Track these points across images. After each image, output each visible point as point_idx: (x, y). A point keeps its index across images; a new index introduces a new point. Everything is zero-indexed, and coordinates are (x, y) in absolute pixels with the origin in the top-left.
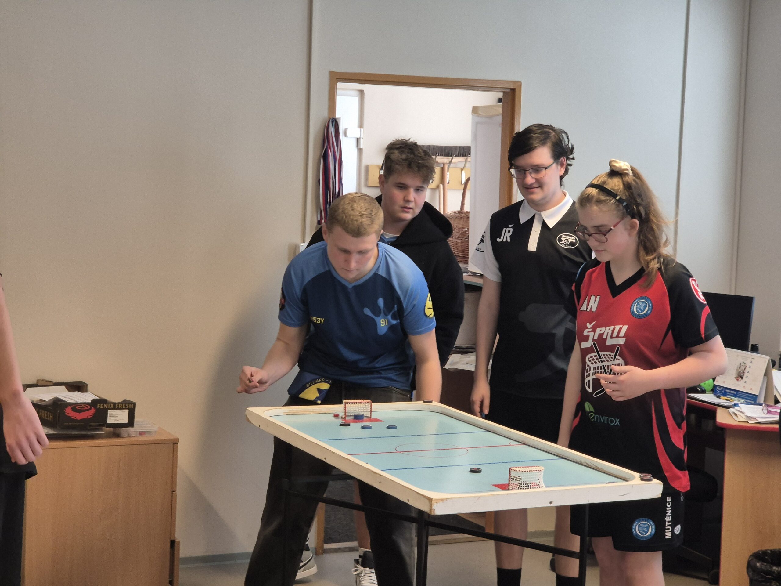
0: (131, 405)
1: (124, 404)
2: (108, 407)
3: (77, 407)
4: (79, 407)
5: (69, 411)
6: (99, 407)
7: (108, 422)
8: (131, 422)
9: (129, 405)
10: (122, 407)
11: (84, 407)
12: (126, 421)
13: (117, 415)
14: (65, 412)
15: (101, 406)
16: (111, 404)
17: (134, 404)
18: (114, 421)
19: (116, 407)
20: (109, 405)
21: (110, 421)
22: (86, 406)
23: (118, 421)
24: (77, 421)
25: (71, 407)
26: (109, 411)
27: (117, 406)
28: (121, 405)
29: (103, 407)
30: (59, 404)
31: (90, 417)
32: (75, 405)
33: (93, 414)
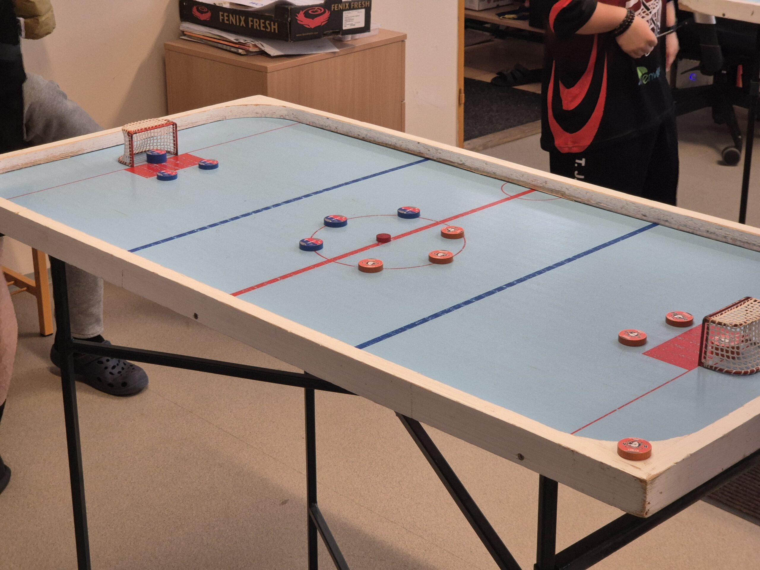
0: (367, 2)
2: (343, 7)
3: (310, 12)
4: (312, 12)
5: (301, 18)
6: (334, 9)
7: (344, 28)
8: (367, 28)
10: (359, 5)
11: (317, 11)
13: (352, 18)
14: (297, 20)
15: (336, 7)
16: (346, 4)
18: (350, 26)
19: (352, 7)
20: (344, 4)
21: (346, 26)
22: (319, 9)
23: (354, 25)
24: (310, 30)
25: (304, 11)
26: (344, 12)
28: (356, 4)
29: (338, 8)
30: (289, 8)
31: (324, 23)
32: (308, 9)
33: (327, 19)
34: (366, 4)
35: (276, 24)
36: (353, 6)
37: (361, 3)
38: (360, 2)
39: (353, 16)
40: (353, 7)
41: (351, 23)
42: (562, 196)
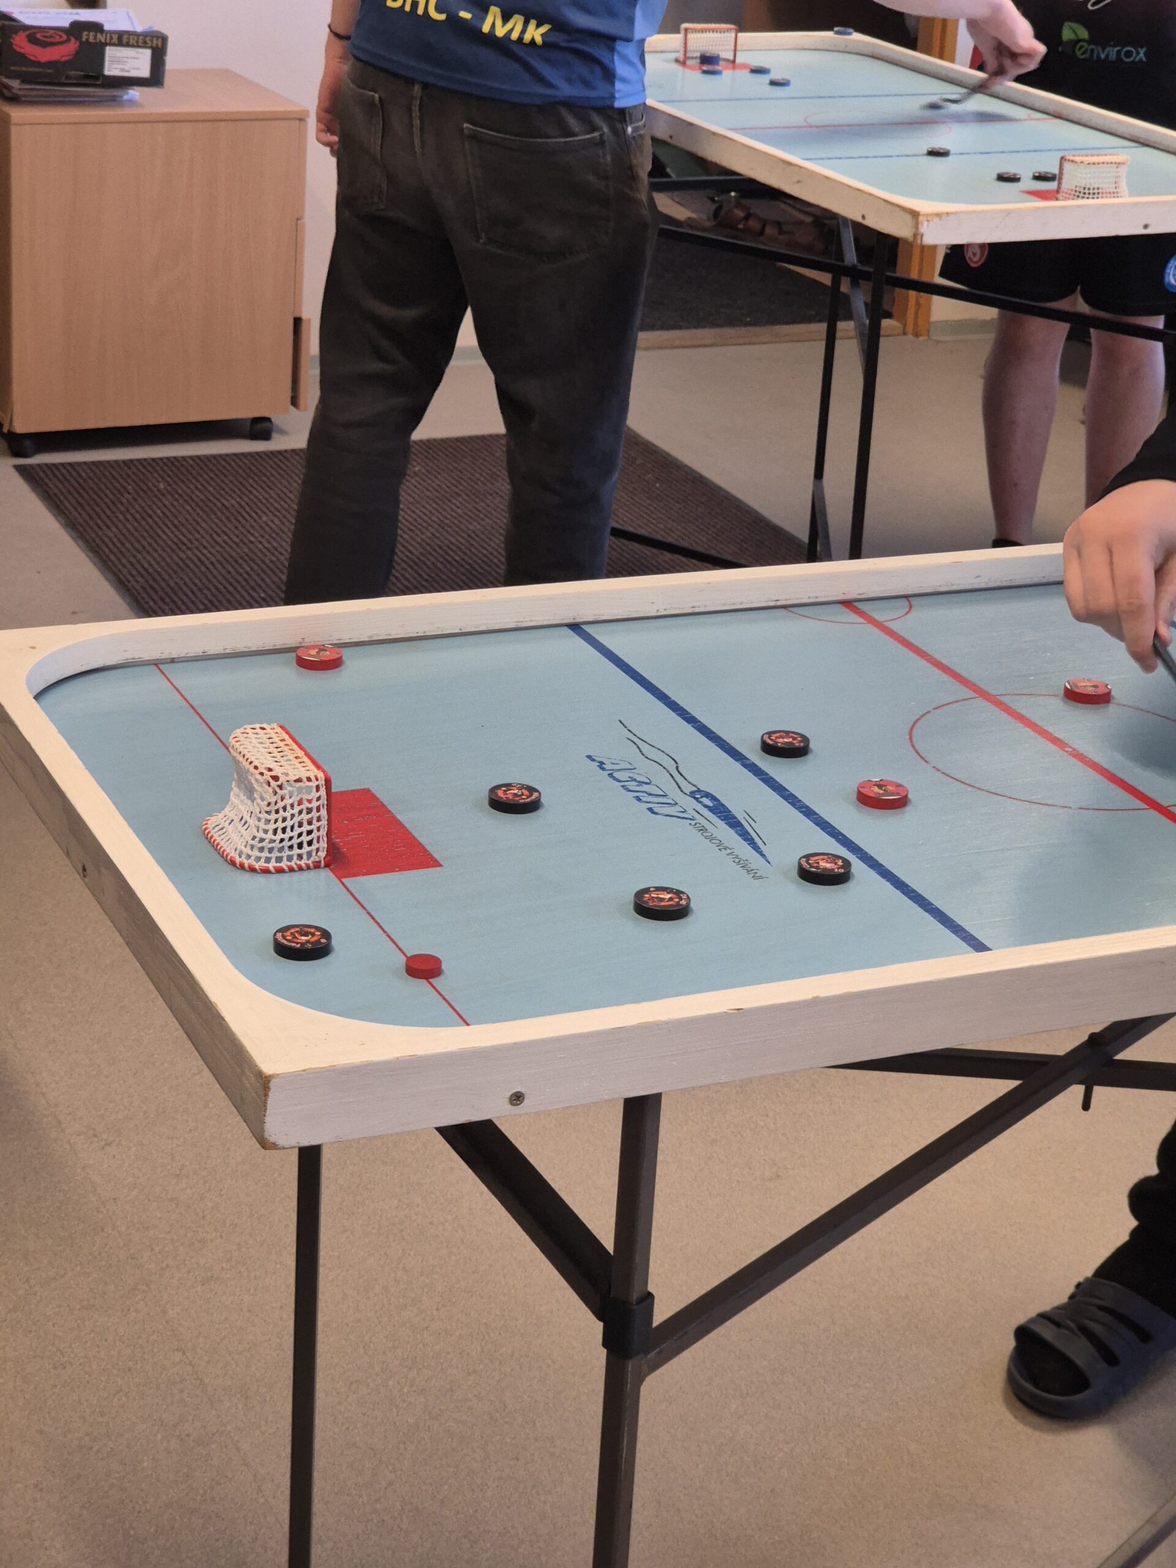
0: (157, 40)
1: (141, 38)
2: (106, 39)
3: (38, 36)
5: (20, 42)
6: (88, 40)
7: (107, 72)
8: (156, 78)
9: (152, 41)
10: (137, 42)
11: (54, 37)
12: (145, 72)
13: (125, 59)
14: (12, 43)
15: (91, 37)
16: (113, 36)
17: (164, 39)
18: (120, 71)
19: (125, 43)
20: (108, 35)
21: (111, 69)
22: (58, 34)
23: (128, 71)
24: (38, 64)
25: (28, 33)
26: (108, 48)
27: (125, 40)
28: (134, 39)
29: (94, 39)
31: (67, 58)
32: (35, 31)
33: (73, 53)
34: (155, 42)
37: (144, 40)
39: (127, 57)
40: (128, 43)
41: (121, 66)
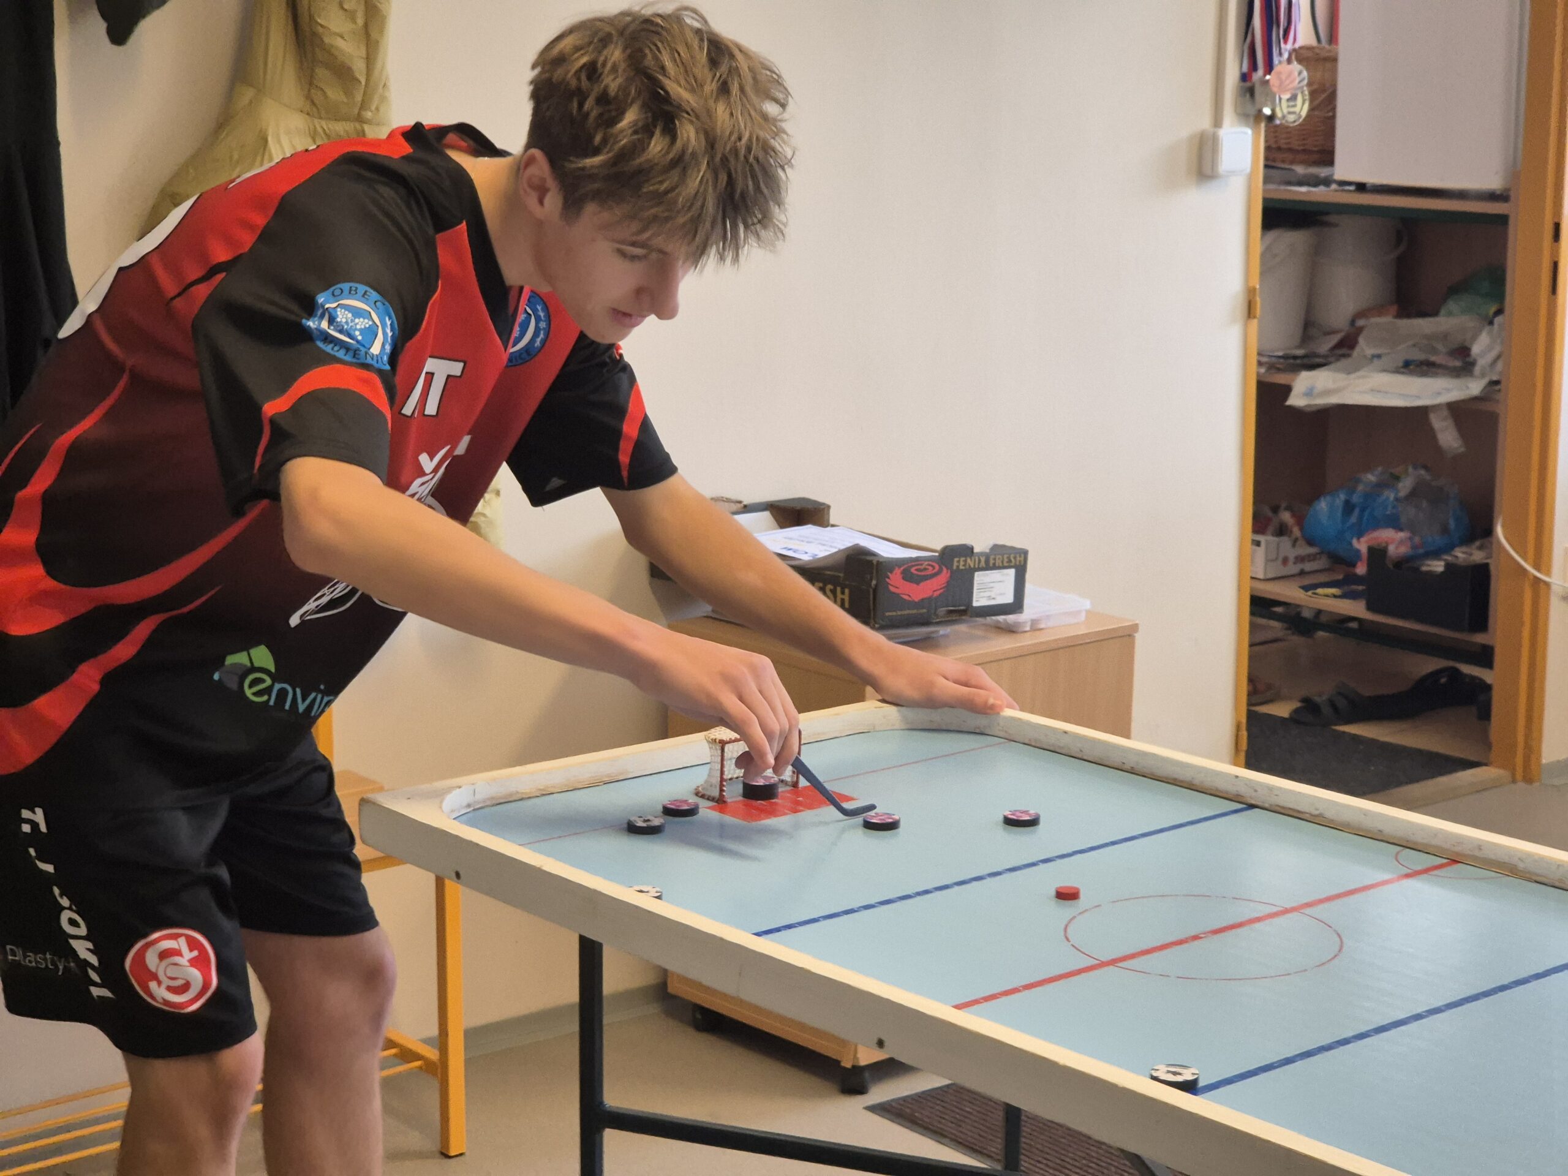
0: (1020, 556)
3: (912, 570)
4: (916, 570)
5: (896, 582)
6: (958, 567)
7: (975, 604)
8: (1017, 602)
9: (1015, 558)
10: (1002, 562)
11: (928, 569)
13: (992, 585)
14: (888, 584)
15: (962, 563)
16: (981, 557)
17: (1025, 557)
18: (987, 599)
19: (991, 565)
20: (976, 559)
21: (979, 600)
22: (932, 566)
24: (912, 605)
25: (902, 568)
26: (976, 574)
28: (999, 559)
29: (964, 565)
30: (875, 562)
31: (938, 592)
32: (910, 564)
33: (944, 585)
34: (1018, 559)
35: (847, 591)
36: (993, 562)
37: (1009, 558)
38: (1005, 556)
39: (994, 582)
40: (994, 564)
41: (987, 594)
42: (1512, 873)
